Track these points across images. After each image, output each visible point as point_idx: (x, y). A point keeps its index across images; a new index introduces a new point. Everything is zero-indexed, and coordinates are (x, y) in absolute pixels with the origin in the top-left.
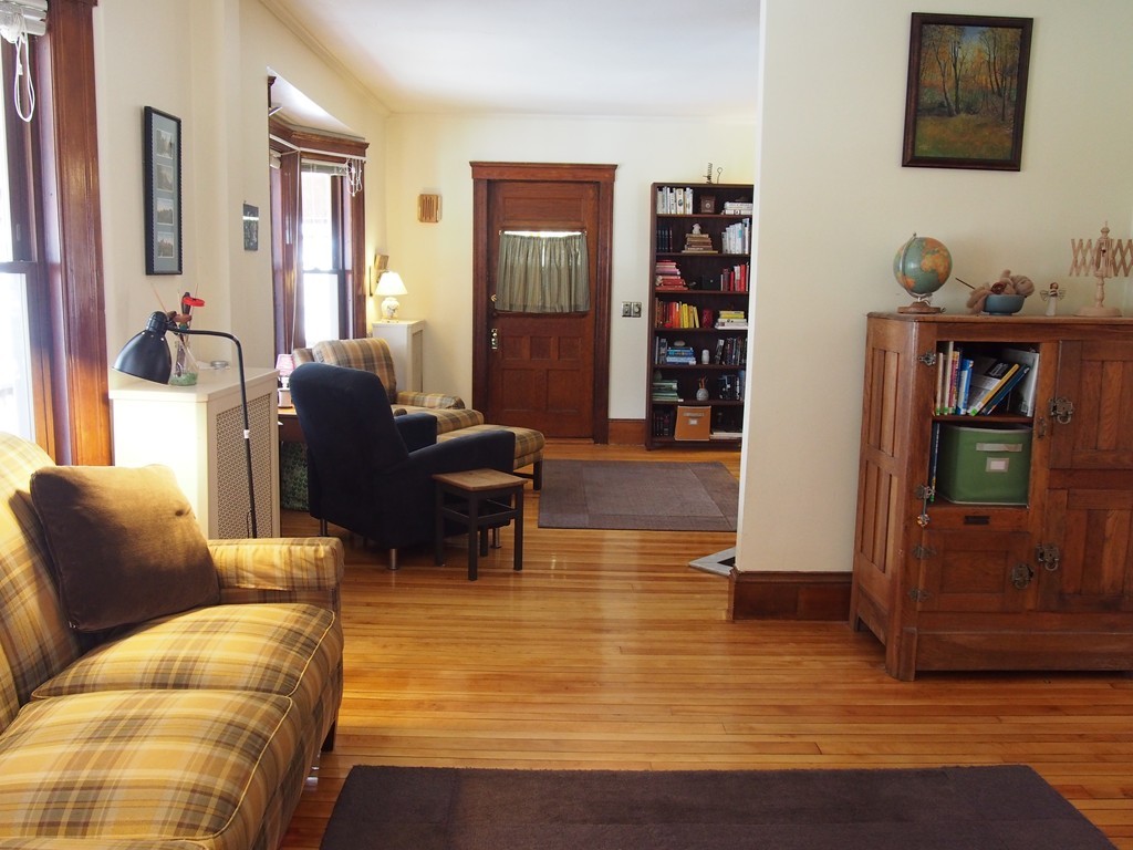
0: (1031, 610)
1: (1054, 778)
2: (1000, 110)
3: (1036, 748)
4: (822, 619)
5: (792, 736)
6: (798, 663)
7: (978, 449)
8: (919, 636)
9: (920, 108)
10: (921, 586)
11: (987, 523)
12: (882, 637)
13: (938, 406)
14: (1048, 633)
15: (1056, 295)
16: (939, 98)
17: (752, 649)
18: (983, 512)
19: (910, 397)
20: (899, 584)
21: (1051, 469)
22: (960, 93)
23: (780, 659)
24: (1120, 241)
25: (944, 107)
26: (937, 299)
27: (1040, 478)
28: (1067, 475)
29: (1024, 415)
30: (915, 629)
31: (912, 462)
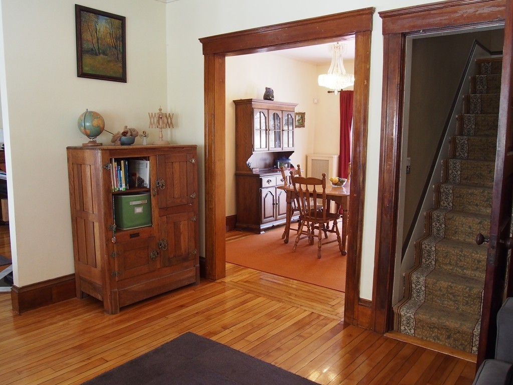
0: (159, 269)
1: (200, 332)
2: (117, 55)
3: (186, 323)
4: (66, 299)
5: (89, 359)
6: (68, 324)
7: (131, 204)
8: (119, 292)
9: (83, 50)
10: (116, 269)
11: (139, 236)
12: (100, 298)
13: (113, 187)
14: (166, 276)
15: (146, 136)
16: (91, 46)
17: (39, 325)
18: (136, 231)
19: (101, 185)
20: (107, 271)
21: (160, 209)
22: (99, 45)
23: (57, 325)
24: (169, 114)
25: (93, 51)
26: (99, 139)
27: (156, 213)
28: (165, 210)
29: (146, 188)
30: (116, 289)
31: (105, 214)
